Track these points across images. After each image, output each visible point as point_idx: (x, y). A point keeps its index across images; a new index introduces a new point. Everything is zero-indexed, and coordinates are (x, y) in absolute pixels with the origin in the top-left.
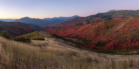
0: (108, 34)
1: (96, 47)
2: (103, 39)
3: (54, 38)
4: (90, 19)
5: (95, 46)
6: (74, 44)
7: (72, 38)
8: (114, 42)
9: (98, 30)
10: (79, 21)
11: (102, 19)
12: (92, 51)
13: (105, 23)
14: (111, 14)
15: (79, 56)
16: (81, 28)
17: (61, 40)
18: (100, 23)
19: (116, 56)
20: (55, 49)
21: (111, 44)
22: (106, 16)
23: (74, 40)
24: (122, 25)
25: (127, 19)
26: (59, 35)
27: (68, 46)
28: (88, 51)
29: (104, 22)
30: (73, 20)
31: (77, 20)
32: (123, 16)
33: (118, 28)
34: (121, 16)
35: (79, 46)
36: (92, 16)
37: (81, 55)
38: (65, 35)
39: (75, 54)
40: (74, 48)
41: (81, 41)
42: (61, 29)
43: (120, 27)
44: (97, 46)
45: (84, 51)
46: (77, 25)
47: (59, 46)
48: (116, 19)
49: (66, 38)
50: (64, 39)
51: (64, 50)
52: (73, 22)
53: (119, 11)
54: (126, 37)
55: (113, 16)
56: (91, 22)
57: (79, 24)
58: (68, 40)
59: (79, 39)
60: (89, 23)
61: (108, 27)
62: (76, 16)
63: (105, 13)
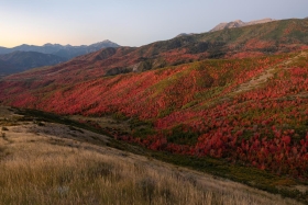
0: (208, 104)
1: (170, 145)
2: (192, 119)
3: (31, 124)
4: (152, 56)
5: (164, 141)
6: (104, 137)
7: (96, 115)
8: (224, 133)
9: (177, 92)
10: (117, 60)
11: (190, 56)
12: (157, 157)
13: (202, 68)
14: (225, 37)
15: (119, 177)
16: (123, 83)
17: (58, 126)
18: (185, 70)
19: (228, 183)
20: (38, 163)
21: (214, 139)
22: (204, 46)
23: (103, 122)
24: (264, 78)
25: (286, 57)
26: (48, 109)
27: (85, 144)
28: (144, 159)
29: (196, 64)
30: (98, 58)
31: (109, 59)
32: (272, 44)
33: (243, 88)
34: (262, 44)
35: (119, 141)
36: (158, 46)
37: (124, 172)
38: (71, 109)
39: (105, 170)
40: (103, 148)
41: (123, 126)
42: (55, 88)
43: (254, 83)
44: (171, 141)
45: (133, 159)
46: (110, 73)
47: (51, 148)
48: (241, 55)
49: (75, 118)
50: (68, 122)
51: (70, 161)
52: (98, 63)
53: (256, 27)
54: (270, 124)
55: (232, 45)
56: (156, 64)
57: (119, 71)
58: (82, 125)
59: (118, 120)
60: (148, 67)
61: (209, 83)
62: (107, 43)
63: (202, 35)
